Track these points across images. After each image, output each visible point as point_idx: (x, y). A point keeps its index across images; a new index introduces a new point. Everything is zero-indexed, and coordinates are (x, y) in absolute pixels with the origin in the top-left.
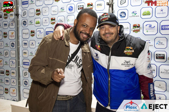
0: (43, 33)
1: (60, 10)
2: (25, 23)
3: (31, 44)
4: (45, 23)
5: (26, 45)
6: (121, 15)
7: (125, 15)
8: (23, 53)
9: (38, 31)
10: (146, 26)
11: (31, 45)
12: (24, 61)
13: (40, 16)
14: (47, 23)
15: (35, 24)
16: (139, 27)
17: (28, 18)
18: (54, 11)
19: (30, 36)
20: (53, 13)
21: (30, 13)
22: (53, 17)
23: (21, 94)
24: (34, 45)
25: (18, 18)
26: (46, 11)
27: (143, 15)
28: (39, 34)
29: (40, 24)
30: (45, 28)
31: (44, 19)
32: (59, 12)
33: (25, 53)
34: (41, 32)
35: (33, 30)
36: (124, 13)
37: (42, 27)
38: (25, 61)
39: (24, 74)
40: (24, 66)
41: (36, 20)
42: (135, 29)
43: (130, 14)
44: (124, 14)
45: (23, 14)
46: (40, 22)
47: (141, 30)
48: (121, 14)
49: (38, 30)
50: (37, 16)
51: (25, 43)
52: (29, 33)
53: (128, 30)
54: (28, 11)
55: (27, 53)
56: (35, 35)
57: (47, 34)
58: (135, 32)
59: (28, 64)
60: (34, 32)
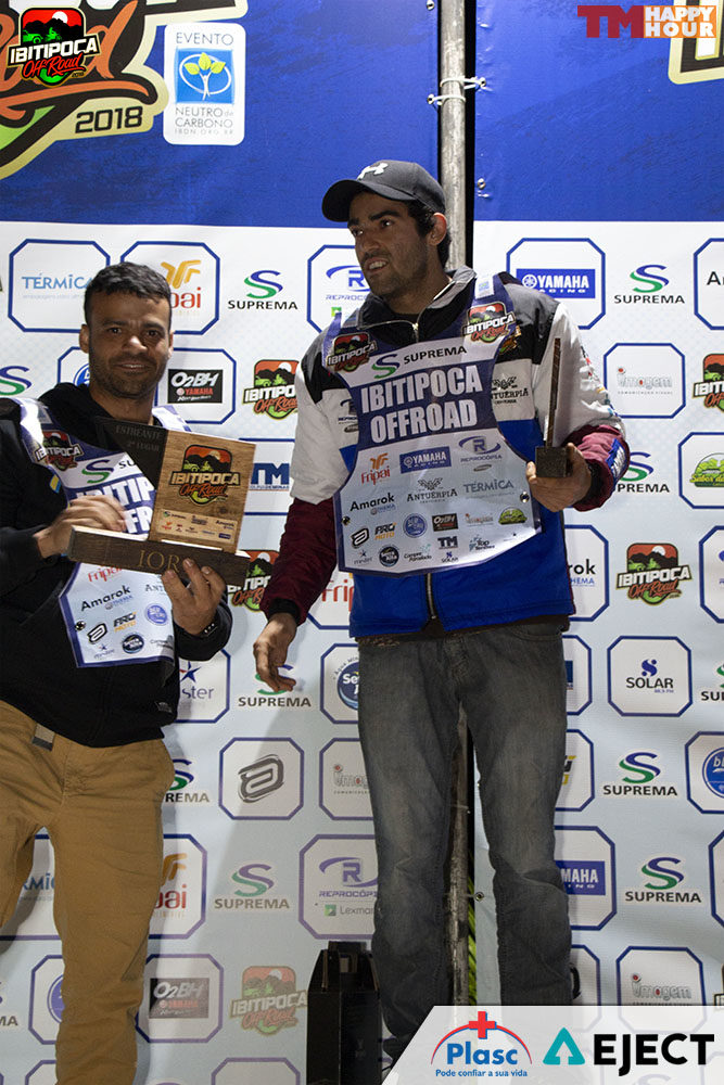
16: (670, 561)
27: (698, 484)
42: (641, 575)
47: (689, 589)
53: (592, 581)
58: (646, 601)
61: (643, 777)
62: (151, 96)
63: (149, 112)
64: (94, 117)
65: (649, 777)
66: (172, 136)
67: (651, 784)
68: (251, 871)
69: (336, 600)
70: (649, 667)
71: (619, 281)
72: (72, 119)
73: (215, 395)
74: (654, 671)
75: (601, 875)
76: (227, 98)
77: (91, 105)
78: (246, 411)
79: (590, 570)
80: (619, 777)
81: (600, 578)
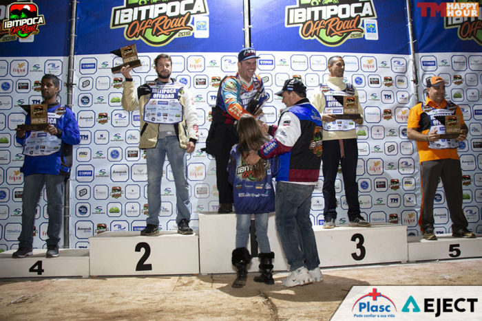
0: (127, 118)
2: (85, 100)
3: (99, 137)
5: (86, 138)
8: (78, 154)
9: (115, 115)
11: (98, 139)
12: (79, 169)
15: (110, 103)
17: (94, 91)
19: (97, 123)
21: (99, 84)
23: (70, 233)
25: (70, 91)
28: (118, 119)
33: (84, 154)
34: (123, 116)
35: (103, 112)
38: (81, 168)
39: (78, 193)
40: (78, 177)
41: (113, 96)
45: (81, 84)
49: (116, 112)
50: (116, 90)
51: (84, 136)
52: (93, 118)
54: (95, 80)
55: (89, 154)
56: (109, 121)
57: (134, 120)
59: (90, 173)
60: (106, 116)
62: (192, 29)
63: (192, 32)
64: (182, 33)
66: (196, 36)
71: (277, 62)
72: (178, 34)
73: (205, 83)
76: (206, 29)
77: (181, 31)
78: (210, 86)
81: (275, 115)
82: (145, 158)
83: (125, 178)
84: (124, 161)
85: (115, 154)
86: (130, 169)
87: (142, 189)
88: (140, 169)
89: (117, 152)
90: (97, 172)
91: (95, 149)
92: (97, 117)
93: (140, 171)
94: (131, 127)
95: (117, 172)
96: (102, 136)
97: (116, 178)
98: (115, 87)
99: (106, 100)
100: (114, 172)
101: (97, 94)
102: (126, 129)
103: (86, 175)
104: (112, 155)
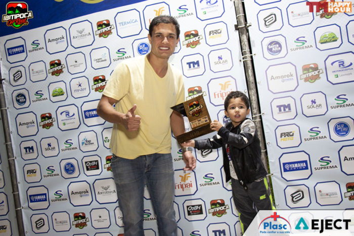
0: (76, 116)
1: (115, 55)
2: (21, 99)
3: (47, 146)
4: (78, 90)
5: (31, 151)
6: (272, 49)
7: (279, 48)
8: (26, 172)
9: (61, 114)
10: (332, 64)
11: (46, 150)
12: (29, 194)
13: (61, 77)
14: (82, 90)
15: (52, 97)
16: (316, 68)
17: (28, 85)
18: (98, 61)
19: (41, 128)
20: (96, 65)
21: (33, 73)
22: (99, 73)
24: (54, 148)
26: (76, 62)
27: (322, 43)
28: (66, 120)
29: (65, 94)
30: (79, 103)
31: (75, 83)
32: (112, 60)
33: (32, 172)
34: (71, 115)
35: (46, 111)
36: (277, 43)
37: (70, 100)
38: (32, 191)
40: (31, 204)
41: (53, 88)
42: (307, 74)
43: (292, 44)
44: (278, 46)
45: (12, 77)
46: (64, 91)
47: (323, 76)
48: (270, 47)
49: (61, 110)
50: (55, 78)
51: (29, 148)
52: (35, 122)
53: (292, 79)
54: (27, 69)
55: (38, 171)
56: (55, 123)
57: (86, 117)
58: (310, 82)
59: (44, 198)
60: (50, 117)
61: (316, 134)
65: (317, 134)
67: (318, 136)
68: (208, 176)
69: (218, 97)
70: (313, 102)
74: (315, 103)
75: (307, 164)
78: (184, 48)
79: (292, 75)
80: (308, 135)
81: (295, 77)
82: (108, 169)
83: (87, 200)
84: (83, 177)
85: (70, 169)
86: (92, 187)
87: (112, 213)
88: (106, 186)
89: (72, 166)
90: (52, 196)
91: (45, 163)
92: (39, 120)
93: (106, 189)
94: (83, 128)
95: (76, 193)
96: (49, 145)
97: (77, 200)
98: (53, 74)
99: (46, 95)
100: (73, 193)
101: (33, 88)
102: (78, 131)
103: (40, 201)
104: (67, 170)
